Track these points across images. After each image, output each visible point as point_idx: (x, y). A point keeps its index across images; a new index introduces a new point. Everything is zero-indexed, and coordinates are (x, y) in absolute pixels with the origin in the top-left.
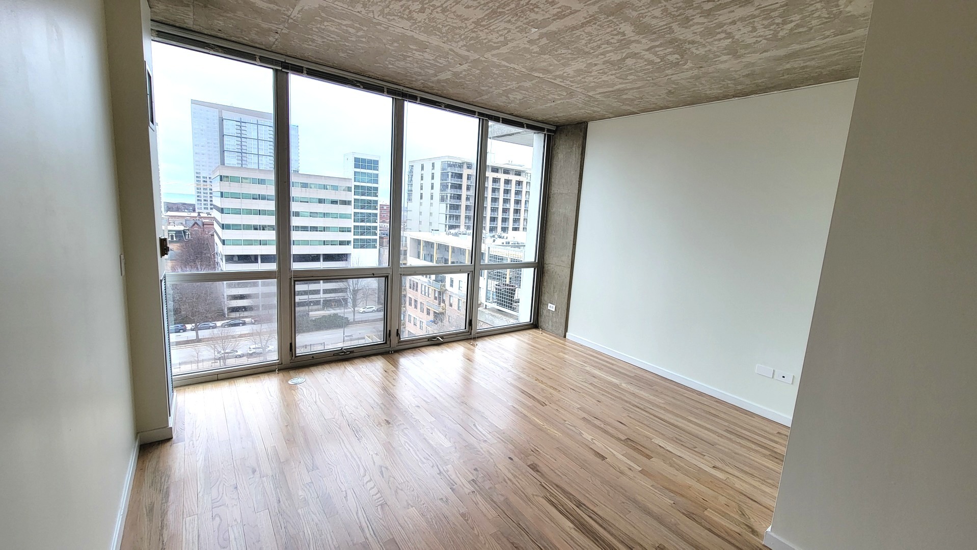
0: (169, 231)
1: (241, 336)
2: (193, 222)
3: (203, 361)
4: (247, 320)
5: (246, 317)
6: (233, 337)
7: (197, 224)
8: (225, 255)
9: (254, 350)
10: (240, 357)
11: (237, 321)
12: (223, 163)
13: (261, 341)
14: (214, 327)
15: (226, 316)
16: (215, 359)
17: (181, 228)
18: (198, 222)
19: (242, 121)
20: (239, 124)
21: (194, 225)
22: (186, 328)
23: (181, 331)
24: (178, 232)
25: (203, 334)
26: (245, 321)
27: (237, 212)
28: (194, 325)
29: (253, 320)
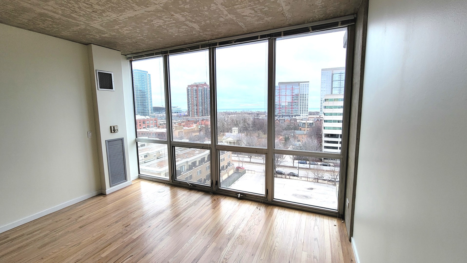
0: (307, 123)
1: (327, 171)
2: (317, 120)
3: (309, 178)
4: (331, 164)
5: (331, 163)
6: (324, 170)
7: (318, 120)
8: (325, 134)
9: (331, 179)
10: (325, 180)
11: (327, 164)
12: (332, 93)
13: (334, 175)
14: (317, 165)
15: (323, 160)
16: (314, 178)
17: (311, 122)
18: (319, 119)
19: (342, 73)
20: (340, 74)
21: (317, 121)
22: (307, 163)
23: (305, 164)
24: (310, 123)
25: (312, 166)
26: (330, 164)
27: (331, 114)
28: (309, 162)
29: (333, 165)
